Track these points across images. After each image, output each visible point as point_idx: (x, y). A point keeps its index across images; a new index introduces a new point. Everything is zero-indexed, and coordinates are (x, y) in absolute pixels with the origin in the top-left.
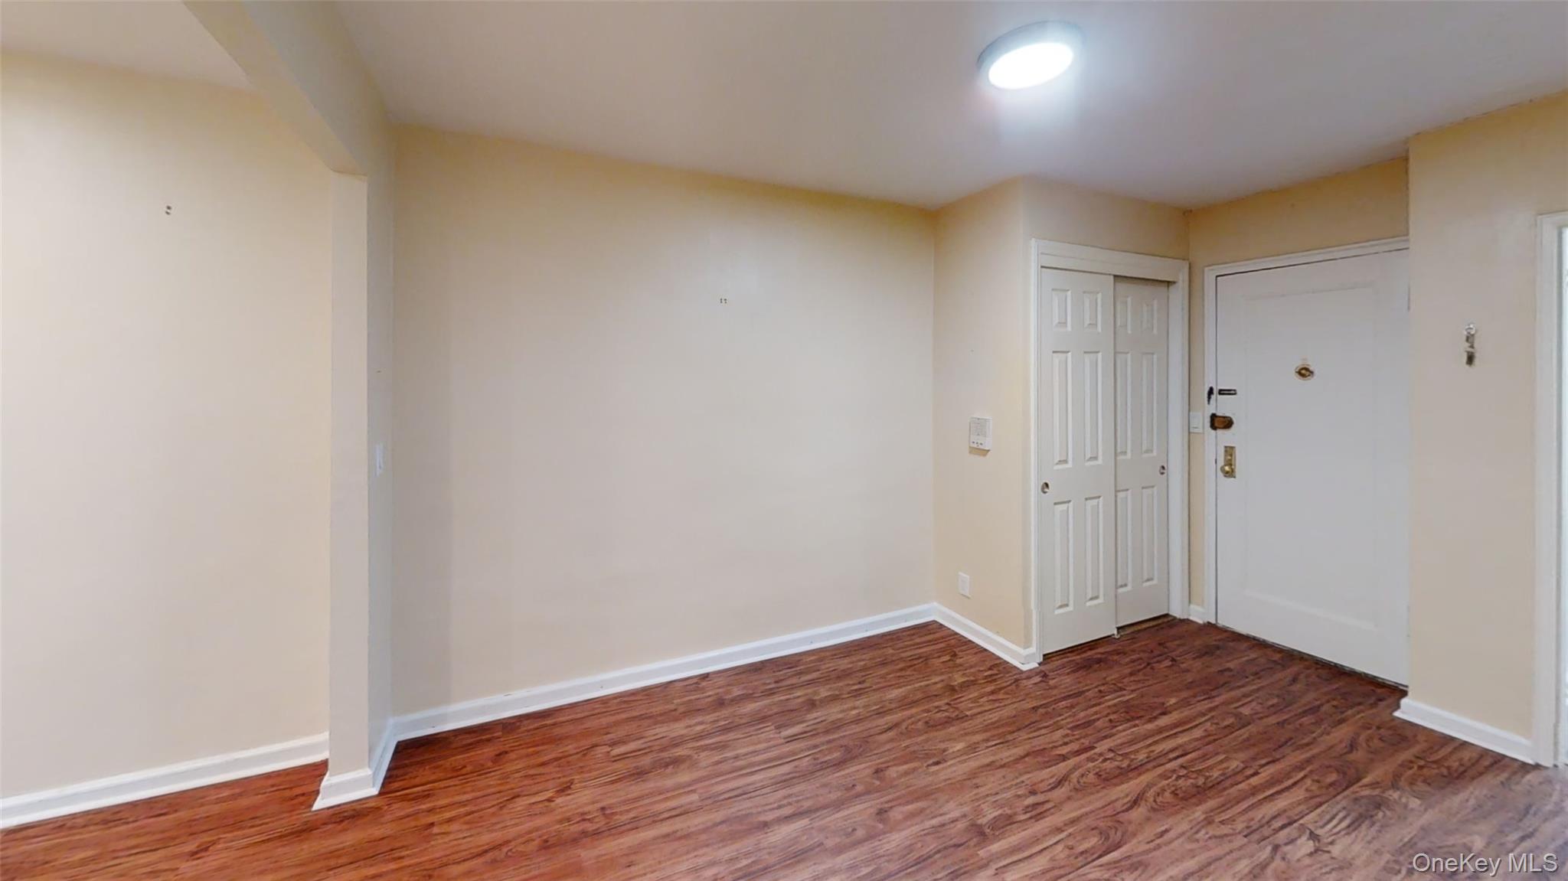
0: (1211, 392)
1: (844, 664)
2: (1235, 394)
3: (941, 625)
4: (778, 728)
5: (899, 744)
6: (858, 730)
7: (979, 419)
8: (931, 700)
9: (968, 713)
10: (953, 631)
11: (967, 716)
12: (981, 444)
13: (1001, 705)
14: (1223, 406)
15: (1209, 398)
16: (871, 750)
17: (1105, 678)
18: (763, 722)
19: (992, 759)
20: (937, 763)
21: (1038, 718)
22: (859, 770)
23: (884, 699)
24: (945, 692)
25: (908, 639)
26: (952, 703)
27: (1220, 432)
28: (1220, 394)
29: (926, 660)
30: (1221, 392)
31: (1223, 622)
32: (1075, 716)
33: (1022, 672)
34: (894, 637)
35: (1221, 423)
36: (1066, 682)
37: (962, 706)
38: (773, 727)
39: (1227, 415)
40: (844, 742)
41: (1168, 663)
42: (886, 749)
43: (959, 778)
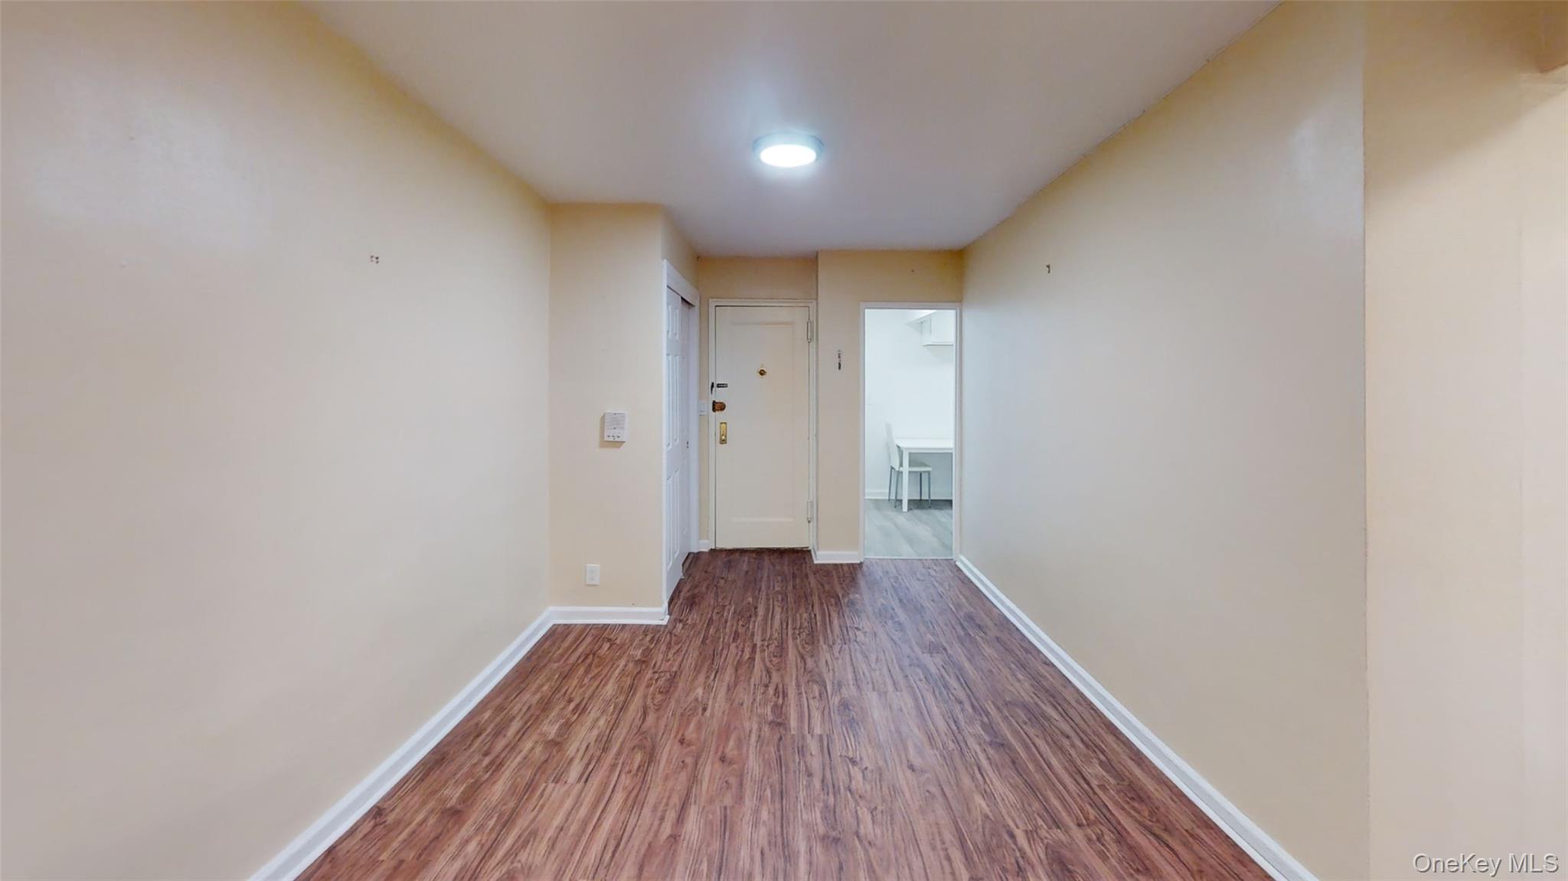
0: (712, 386)
1: (530, 697)
2: (727, 387)
3: (565, 625)
4: (557, 781)
5: (666, 717)
6: (625, 731)
7: (615, 414)
8: (640, 678)
9: (674, 669)
10: (581, 624)
11: (676, 672)
12: (618, 437)
13: (684, 652)
14: (720, 395)
15: (712, 390)
16: (656, 734)
17: (709, 605)
18: (533, 791)
19: (725, 684)
20: (705, 710)
21: (712, 648)
22: (668, 752)
23: (608, 699)
24: (641, 666)
25: (555, 648)
26: (656, 670)
27: (717, 413)
28: (718, 387)
29: (594, 654)
30: (719, 386)
31: (720, 545)
32: (725, 634)
33: (666, 626)
34: (540, 653)
35: (718, 407)
36: (694, 617)
37: (665, 666)
38: (551, 785)
39: (721, 401)
40: (629, 745)
41: (722, 582)
42: (663, 727)
43: (727, 707)
